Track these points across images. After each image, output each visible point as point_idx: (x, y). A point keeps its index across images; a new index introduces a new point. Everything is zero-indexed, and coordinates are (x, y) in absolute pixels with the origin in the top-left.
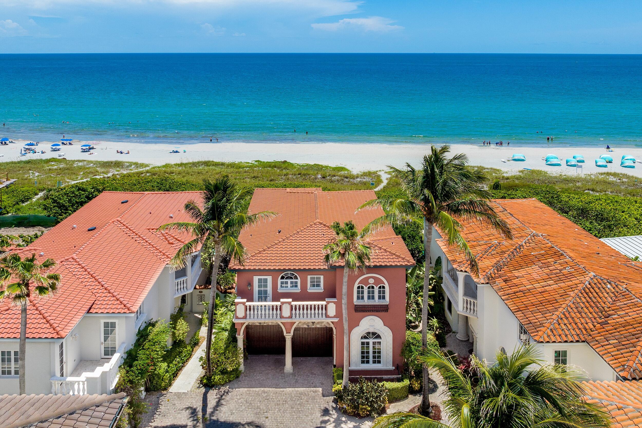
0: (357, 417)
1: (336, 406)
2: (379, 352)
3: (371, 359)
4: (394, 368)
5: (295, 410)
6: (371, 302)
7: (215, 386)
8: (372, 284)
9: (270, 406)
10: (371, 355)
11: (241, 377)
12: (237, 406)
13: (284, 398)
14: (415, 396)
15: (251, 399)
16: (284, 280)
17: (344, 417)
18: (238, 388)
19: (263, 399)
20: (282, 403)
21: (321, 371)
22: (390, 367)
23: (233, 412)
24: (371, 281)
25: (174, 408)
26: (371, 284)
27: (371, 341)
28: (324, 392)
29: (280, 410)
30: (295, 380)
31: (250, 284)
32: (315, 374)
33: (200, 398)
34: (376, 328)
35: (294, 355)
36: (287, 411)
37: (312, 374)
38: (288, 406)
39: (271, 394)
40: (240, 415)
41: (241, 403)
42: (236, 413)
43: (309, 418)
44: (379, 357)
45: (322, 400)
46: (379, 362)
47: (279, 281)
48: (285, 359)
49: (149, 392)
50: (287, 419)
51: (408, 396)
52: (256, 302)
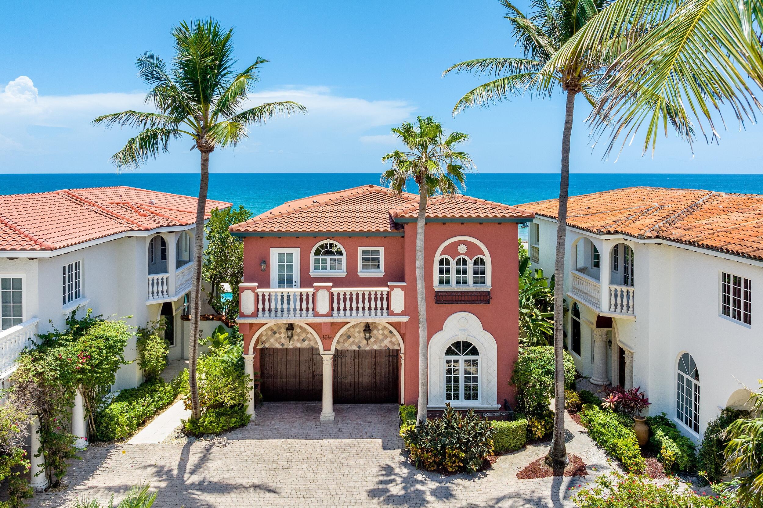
0: (442, 474)
1: (407, 460)
2: (475, 379)
3: (462, 392)
4: (500, 406)
5: (336, 465)
6: (462, 288)
7: (206, 436)
8: (464, 254)
9: (294, 460)
10: (462, 384)
11: (248, 427)
12: (239, 461)
13: (318, 450)
14: (537, 446)
15: (263, 452)
16: (320, 257)
17: (421, 474)
18: (243, 438)
19: (284, 452)
20: (314, 456)
21: (380, 419)
22: (493, 404)
23: (232, 467)
24: (462, 249)
25: (131, 462)
26: (461, 254)
27: (462, 358)
28: (386, 444)
29: (310, 465)
30: (338, 429)
31: (265, 261)
32: (371, 422)
33: (178, 451)
34: (471, 334)
35: (337, 400)
36: (323, 467)
37: (365, 421)
38: (325, 460)
39: (297, 446)
40: (242, 472)
41: (246, 456)
42: (235, 469)
43: (361, 476)
44: (475, 388)
45: (383, 453)
46: (475, 397)
47: (313, 258)
48: (322, 406)
49: (93, 442)
50: (322, 476)
51: (525, 447)
52: (274, 288)
